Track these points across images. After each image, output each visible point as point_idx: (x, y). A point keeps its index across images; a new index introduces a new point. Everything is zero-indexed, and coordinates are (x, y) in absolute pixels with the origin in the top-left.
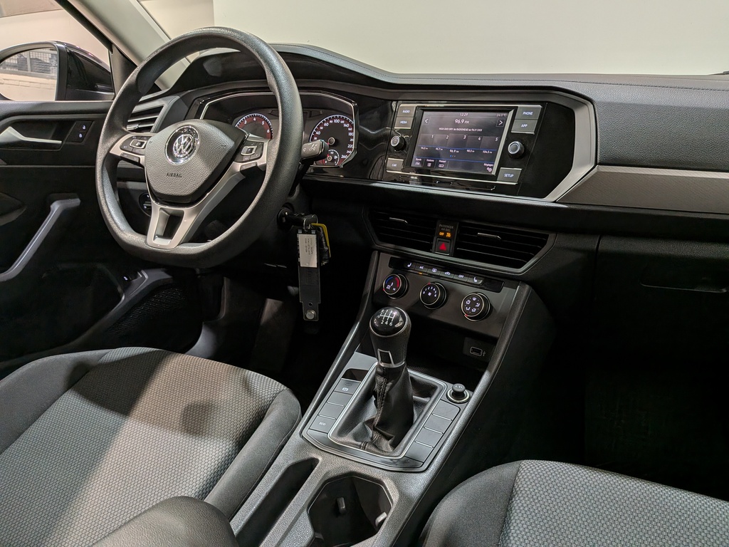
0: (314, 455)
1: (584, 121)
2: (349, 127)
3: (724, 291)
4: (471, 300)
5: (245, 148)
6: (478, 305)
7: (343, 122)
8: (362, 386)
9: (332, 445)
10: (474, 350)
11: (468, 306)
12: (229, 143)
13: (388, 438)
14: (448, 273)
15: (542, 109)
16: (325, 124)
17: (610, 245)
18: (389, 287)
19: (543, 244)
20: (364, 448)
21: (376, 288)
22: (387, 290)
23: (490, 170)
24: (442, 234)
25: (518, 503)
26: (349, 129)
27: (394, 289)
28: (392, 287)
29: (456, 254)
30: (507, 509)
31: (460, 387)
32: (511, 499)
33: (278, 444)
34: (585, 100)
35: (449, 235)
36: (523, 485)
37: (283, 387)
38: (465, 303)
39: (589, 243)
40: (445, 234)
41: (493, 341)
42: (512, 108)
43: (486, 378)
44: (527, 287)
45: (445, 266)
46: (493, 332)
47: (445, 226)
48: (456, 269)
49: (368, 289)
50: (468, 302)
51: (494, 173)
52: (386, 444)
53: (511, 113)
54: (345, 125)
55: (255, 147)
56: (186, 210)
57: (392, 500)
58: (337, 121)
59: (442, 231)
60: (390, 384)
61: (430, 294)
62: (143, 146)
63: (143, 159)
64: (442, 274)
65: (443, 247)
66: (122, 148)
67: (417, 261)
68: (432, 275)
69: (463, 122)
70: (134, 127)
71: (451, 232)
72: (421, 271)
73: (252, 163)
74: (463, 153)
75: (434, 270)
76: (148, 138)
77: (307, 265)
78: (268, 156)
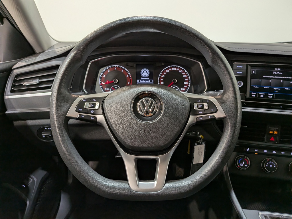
2: (183, 72)
5: (195, 105)
7: (178, 69)
14: (274, 152)
16: (167, 71)
18: (242, 165)
22: (241, 167)
26: (183, 74)
27: (246, 166)
28: (244, 165)
35: (276, 133)
40: (274, 132)
47: (273, 128)
48: (279, 150)
54: (180, 71)
58: (174, 69)
59: (271, 131)
61: (271, 166)
62: (97, 107)
63: (100, 118)
64: (270, 153)
65: (272, 139)
66: (77, 111)
67: (253, 147)
68: (265, 154)
69: (278, 73)
70: (36, 81)
71: (277, 131)
72: (256, 152)
73: (210, 116)
74: (283, 90)
75: (265, 151)
76: (97, 99)
77: (197, 162)
78: (225, 110)
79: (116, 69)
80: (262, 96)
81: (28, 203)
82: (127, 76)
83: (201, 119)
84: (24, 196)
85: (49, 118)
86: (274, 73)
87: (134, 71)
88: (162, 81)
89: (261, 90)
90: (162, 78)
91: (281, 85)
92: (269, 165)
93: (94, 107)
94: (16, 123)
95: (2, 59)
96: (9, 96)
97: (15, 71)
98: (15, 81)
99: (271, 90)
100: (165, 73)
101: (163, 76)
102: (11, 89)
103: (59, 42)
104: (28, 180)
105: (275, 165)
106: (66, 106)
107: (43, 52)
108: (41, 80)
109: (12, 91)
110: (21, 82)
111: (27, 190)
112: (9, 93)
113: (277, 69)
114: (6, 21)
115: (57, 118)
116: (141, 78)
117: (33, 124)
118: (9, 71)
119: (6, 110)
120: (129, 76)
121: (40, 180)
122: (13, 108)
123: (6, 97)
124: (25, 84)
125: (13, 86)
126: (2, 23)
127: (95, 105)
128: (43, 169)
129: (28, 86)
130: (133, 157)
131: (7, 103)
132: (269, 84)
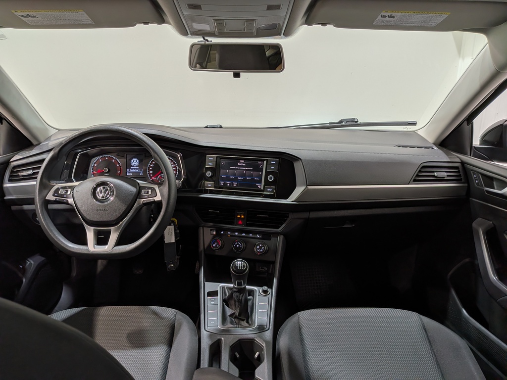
0: (219, 337)
1: (298, 166)
3: (353, 225)
4: (259, 246)
5: (143, 191)
6: (263, 248)
8: (219, 298)
9: (223, 331)
10: (261, 268)
11: (258, 249)
12: (133, 190)
13: (243, 320)
14: (244, 234)
15: (279, 161)
17: (314, 215)
18: (214, 245)
19: (288, 217)
20: (238, 328)
21: (206, 246)
22: (213, 247)
23: (260, 187)
24: (239, 216)
25: (304, 331)
27: (217, 247)
28: (216, 245)
29: (247, 225)
30: (301, 334)
31: (265, 288)
32: (300, 330)
33: (197, 338)
34: (297, 159)
35: (242, 217)
36: (303, 323)
37: (176, 311)
38: (256, 248)
39: (305, 215)
40: (241, 216)
41: (274, 263)
42: (265, 160)
43: (275, 281)
44: (282, 236)
45: (241, 231)
46: (271, 259)
47: (240, 213)
48: (248, 232)
49: (202, 248)
50: (258, 247)
51: (262, 188)
52: (244, 323)
53: (265, 162)
55: (150, 191)
56: (112, 228)
57: (262, 345)
60: (242, 295)
61: (238, 246)
62: (69, 193)
63: (70, 201)
64: (241, 235)
65: (240, 222)
66: (54, 195)
67: (226, 230)
68: (236, 236)
69: (242, 164)
70: (30, 172)
71: (243, 215)
72: (229, 234)
73: (151, 199)
74: (245, 179)
75: (236, 234)
76: (70, 187)
77: (169, 242)
78: (162, 195)
79: (107, 159)
80: (228, 185)
81: (24, 280)
82: (118, 165)
83: (145, 202)
84: (20, 275)
85: (34, 204)
86: (239, 164)
87: (124, 160)
88: (151, 170)
89: (228, 179)
90: (151, 167)
91: (243, 175)
92: (236, 245)
93: (66, 193)
94: (13, 208)
95: (2, 153)
96: (7, 185)
97: (12, 163)
98: (12, 172)
99: (236, 180)
100: (154, 163)
101: (152, 166)
102: (9, 179)
103: (59, 130)
104: (26, 263)
105: (242, 245)
106: (46, 192)
107: (39, 144)
108: (34, 171)
109: (10, 181)
110: (17, 173)
111: (24, 271)
112: (7, 182)
113: (241, 161)
114: (4, 122)
115: (39, 201)
116: (131, 167)
117: (28, 209)
118: (7, 163)
119: (5, 196)
120: (120, 165)
121: (37, 264)
122: (11, 195)
123: (5, 185)
124: (21, 174)
125: (11, 176)
126: (2, 124)
127: (67, 191)
128: (42, 255)
129: (23, 176)
130: (92, 228)
131: (5, 190)
132: (234, 174)
